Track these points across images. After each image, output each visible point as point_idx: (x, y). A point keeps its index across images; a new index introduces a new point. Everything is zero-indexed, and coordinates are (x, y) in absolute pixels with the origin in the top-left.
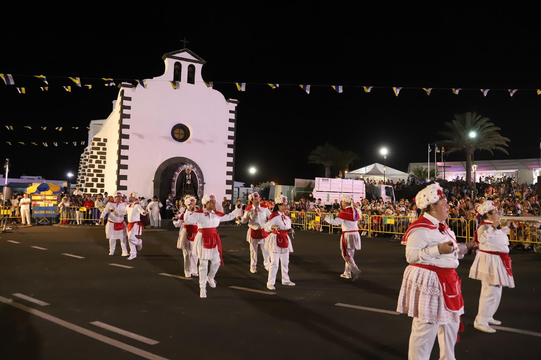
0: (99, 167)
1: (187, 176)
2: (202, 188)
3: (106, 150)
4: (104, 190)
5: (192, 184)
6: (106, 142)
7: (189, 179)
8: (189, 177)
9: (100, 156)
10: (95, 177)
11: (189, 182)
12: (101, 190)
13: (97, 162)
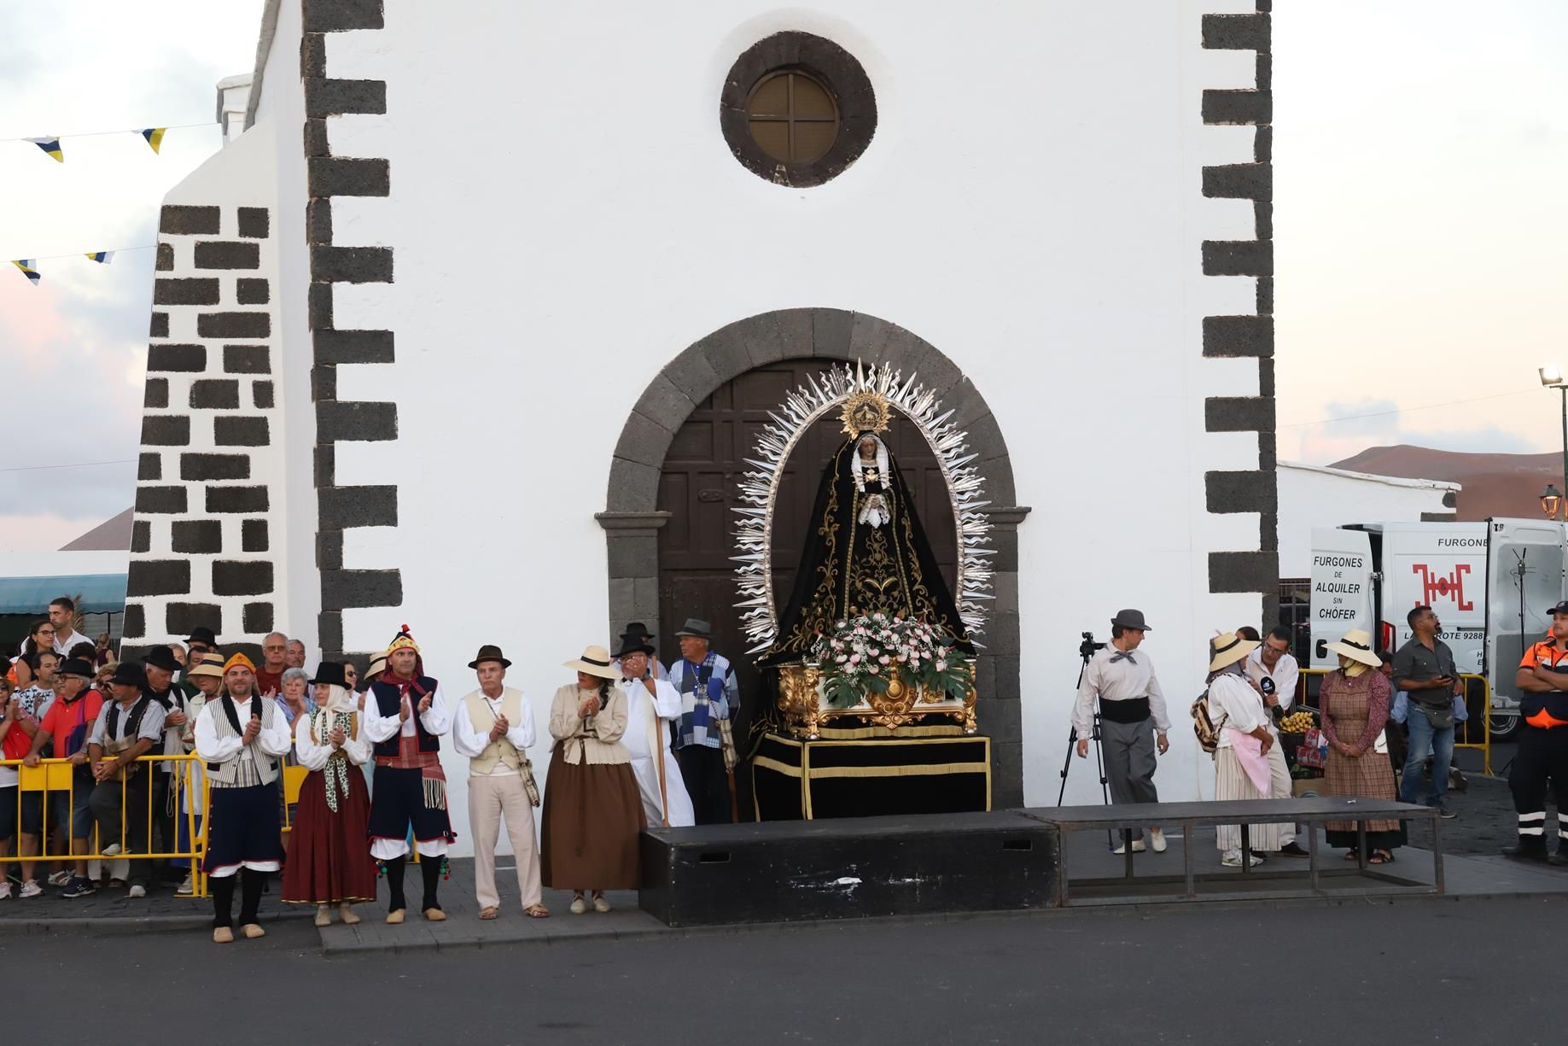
0: (226, 431)
1: (857, 464)
2: (1004, 559)
3: (264, 299)
4: (268, 607)
5: (906, 522)
6: (264, 234)
7: (874, 487)
8: (877, 470)
9: (227, 349)
10: (197, 509)
11: (874, 516)
12: (249, 608)
13: (205, 395)
